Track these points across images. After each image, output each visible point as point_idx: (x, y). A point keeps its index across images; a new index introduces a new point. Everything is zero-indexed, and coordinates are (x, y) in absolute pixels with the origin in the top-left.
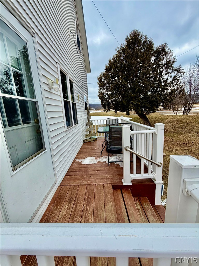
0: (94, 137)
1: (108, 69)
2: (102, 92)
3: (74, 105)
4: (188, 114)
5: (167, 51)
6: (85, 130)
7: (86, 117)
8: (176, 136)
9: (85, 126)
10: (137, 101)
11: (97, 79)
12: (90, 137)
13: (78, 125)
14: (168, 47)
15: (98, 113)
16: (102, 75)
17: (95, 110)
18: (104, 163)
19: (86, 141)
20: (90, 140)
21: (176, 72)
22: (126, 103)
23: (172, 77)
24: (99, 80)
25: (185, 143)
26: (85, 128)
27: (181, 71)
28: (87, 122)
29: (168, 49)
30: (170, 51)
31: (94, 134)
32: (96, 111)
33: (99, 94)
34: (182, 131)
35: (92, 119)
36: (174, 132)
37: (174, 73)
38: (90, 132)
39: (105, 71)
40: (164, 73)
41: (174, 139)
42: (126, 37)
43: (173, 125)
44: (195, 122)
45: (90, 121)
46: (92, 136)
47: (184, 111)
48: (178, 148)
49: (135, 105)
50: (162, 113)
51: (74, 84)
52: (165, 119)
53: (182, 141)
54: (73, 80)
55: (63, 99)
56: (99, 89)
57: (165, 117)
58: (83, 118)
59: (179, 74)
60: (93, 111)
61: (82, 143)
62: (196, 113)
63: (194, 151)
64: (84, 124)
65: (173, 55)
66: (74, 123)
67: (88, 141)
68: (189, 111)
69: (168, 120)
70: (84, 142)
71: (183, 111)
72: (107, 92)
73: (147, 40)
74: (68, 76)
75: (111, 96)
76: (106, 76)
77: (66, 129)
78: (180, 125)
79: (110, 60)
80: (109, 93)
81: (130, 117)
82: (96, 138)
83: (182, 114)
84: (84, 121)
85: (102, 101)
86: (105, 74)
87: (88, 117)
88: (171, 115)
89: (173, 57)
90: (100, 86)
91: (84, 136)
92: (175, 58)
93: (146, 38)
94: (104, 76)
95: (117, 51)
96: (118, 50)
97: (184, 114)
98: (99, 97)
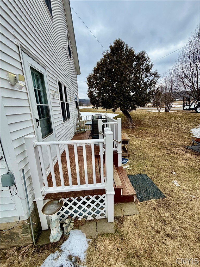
0: (83, 130)
1: (96, 71)
2: (91, 91)
3: (67, 104)
4: (169, 111)
5: (146, 57)
6: (76, 125)
7: (77, 113)
8: (151, 130)
9: (76, 121)
10: (120, 100)
11: (87, 79)
12: (80, 130)
13: (70, 120)
14: (146, 54)
15: (88, 109)
16: (91, 76)
17: (86, 106)
18: (90, 146)
19: (77, 133)
20: (80, 132)
21: (153, 76)
22: (111, 102)
23: (150, 80)
24: (88, 80)
25: (155, 135)
26: (76, 123)
27: (157, 75)
28: (78, 117)
29: (147, 56)
30: (149, 57)
31: (83, 128)
32: (88, 107)
33: (88, 93)
34: (157, 125)
35: (81, 115)
36: (151, 127)
37: (152, 77)
38: (80, 125)
39: (93, 72)
40: (144, 76)
41: (149, 131)
42: (110, 46)
43: (152, 121)
44: (168, 118)
45: (80, 117)
46: (81, 129)
47: (166, 109)
48: (149, 138)
49: (118, 104)
50: (148, 110)
51: (67, 88)
52: (146, 115)
53: (154, 133)
54: (66, 85)
55: (60, 102)
56: (88, 88)
57: (147, 113)
58: (74, 114)
59: (156, 78)
60: (84, 106)
61: (73, 134)
62: (176, 110)
63: (159, 140)
64: (75, 119)
65: (151, 61)
66: (68, 118)
67: (78, 133)
68: (170, 108)
69: (149, 116)
70: (75, 134)
71: (164, 109)
72: (96, 90)
73: (128, 48)
74: (63, 84)
75: (99, 95)
76: (94, 77)
77: (63, 122)
78: (157, 121)
79: (98, 63)
80: (97, 92)
81: (117, 114)
82: (85, 131)
83: (164, 111)
84: (75, 117)
85: (91, 99)
86: (94, 75)
87: (78, 114)
88: (152, 112)
89: (151, 62)
90: (89, 86)
91: (75, 129)
92: (153, 64)
93: (127, 47)
94: (93, 77)
95: (103, 56)
96: (104, 54)
97: (165, 111)
98: (88, 96)
